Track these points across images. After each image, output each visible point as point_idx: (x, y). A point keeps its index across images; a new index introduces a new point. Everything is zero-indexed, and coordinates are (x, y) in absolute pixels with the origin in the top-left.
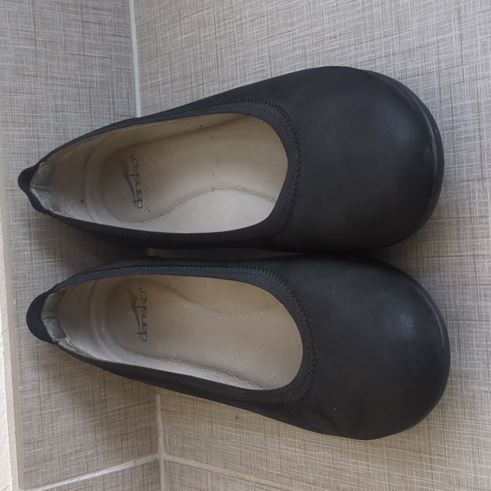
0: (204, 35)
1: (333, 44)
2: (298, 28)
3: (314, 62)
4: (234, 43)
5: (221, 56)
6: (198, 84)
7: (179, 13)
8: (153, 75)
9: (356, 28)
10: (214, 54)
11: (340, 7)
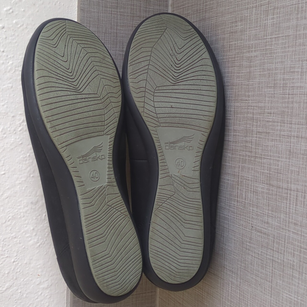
2: (252, 100)
3: (257, 125)
11: (276, 95)
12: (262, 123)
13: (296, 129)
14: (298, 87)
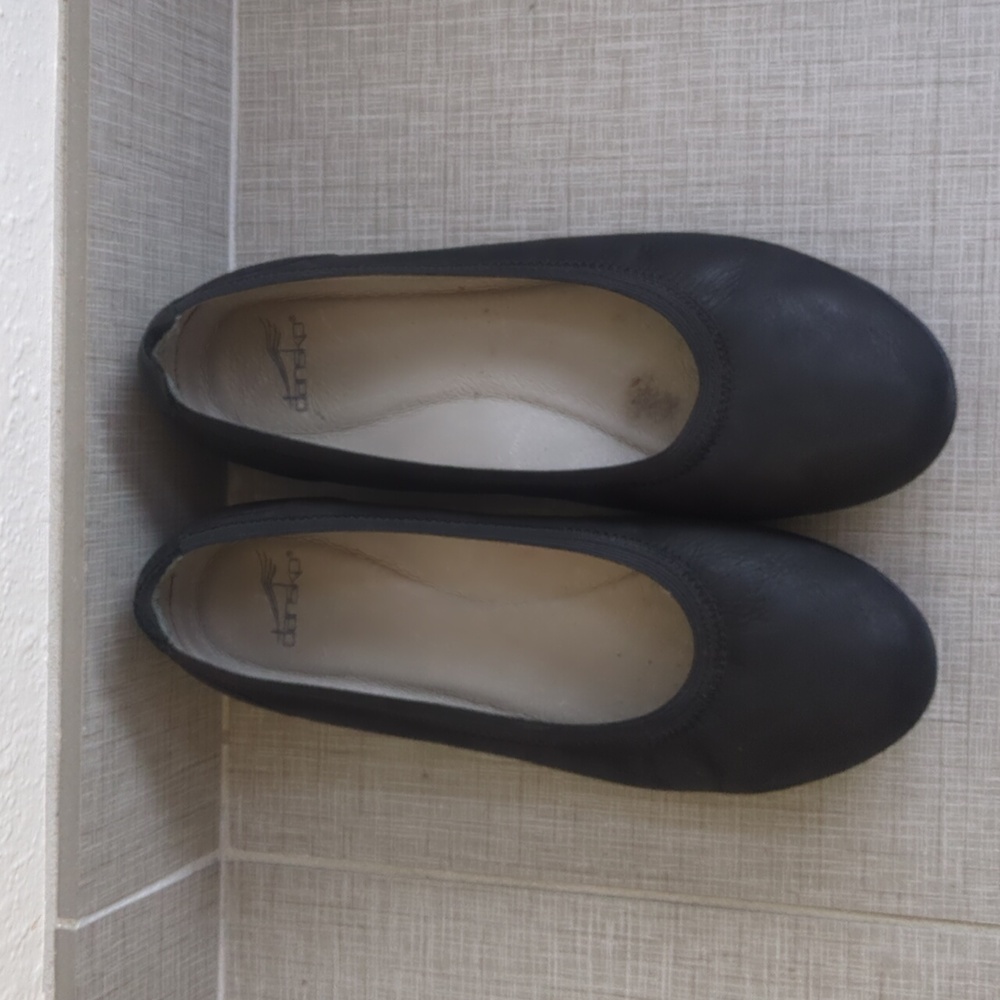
0: (417, 123)
1: (703, 195)
2: (635, 157)
4: (489, 152)
5: (455, 169)
6: (393, 204)
7: (360, 74)
8: (276, 168)
9: (750, 180)
10: (439, 162)
12: (677, 210)
13: (798, 216)
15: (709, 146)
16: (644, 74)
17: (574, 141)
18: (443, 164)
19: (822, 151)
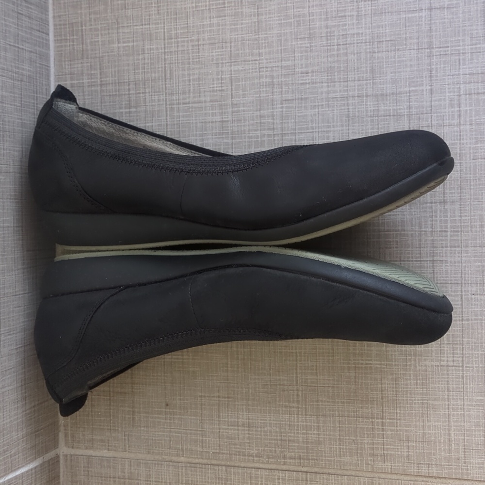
0: (149, 47)
1: (304, 78)
2: (267, 59)
3: (282, 91)
4: (188, 61)
5: (170, 71)
6: (138, 92)
7: (117, 21)
8: (75, 75)
9: (329, 69)
10: (162, 67)
11: (314, 48)
12: (290, 87)
13: (356, 87)
14: (354, 34)
15: (306, 52)
16: (270, 13)
17: (233, 52)
18: (164, 68)
19: (368, 50)
